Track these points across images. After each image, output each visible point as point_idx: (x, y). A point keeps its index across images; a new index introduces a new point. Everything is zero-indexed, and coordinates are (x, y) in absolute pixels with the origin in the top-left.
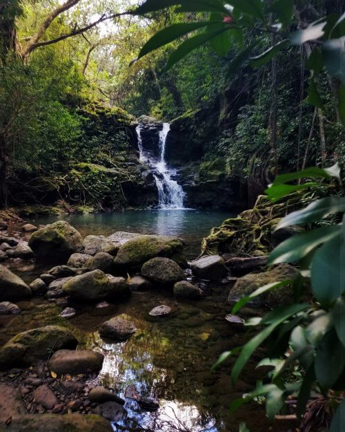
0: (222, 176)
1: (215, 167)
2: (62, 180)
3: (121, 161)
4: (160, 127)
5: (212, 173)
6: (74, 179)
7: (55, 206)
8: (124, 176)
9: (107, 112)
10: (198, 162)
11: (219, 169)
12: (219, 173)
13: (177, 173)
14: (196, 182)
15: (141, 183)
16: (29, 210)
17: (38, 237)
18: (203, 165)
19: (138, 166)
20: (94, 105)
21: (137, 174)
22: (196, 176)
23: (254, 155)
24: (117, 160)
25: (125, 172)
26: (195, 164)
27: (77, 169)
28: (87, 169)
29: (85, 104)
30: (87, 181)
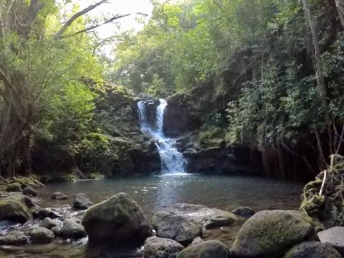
0: (223, 143)
1: (215, 136)
2: (77, 149)
3: (127, 131)
4: (158, 103)
5: (213, 141)
6: (86, 147)
7: (70, 173)
8: (130, 144)
9: (114, 89)
10: (197, 131)
11: (219, 137)
12: (220, 141)
13: (177, 141)
14: (197, 150)
15: (146, 151)
16: (48, 177)
17: (97, 214)
18: (202, 135)
19: (141, 135)
20: (102, 84)
21: (142, 143)
22: (196, 145)
23: (264, 123)
24: (123, 130)
25: (131, 141)
26: (193, 134)
27: (89, 138)
28: (98, 138)
29: (95, 83)
30: (98, 149)
